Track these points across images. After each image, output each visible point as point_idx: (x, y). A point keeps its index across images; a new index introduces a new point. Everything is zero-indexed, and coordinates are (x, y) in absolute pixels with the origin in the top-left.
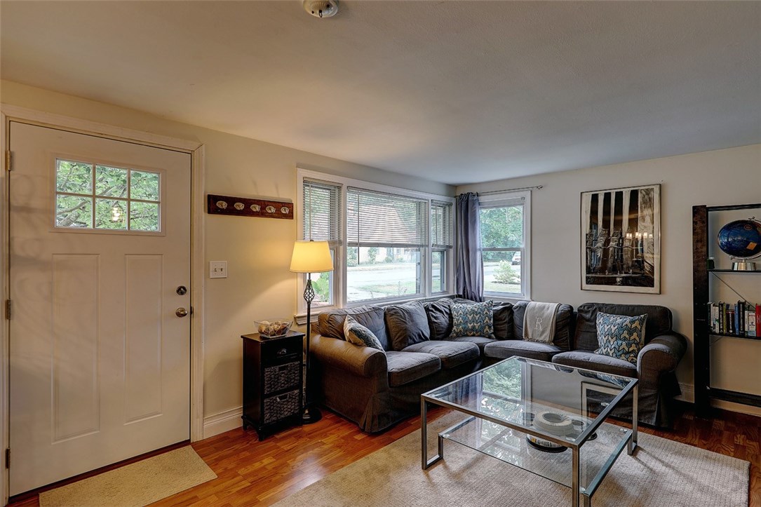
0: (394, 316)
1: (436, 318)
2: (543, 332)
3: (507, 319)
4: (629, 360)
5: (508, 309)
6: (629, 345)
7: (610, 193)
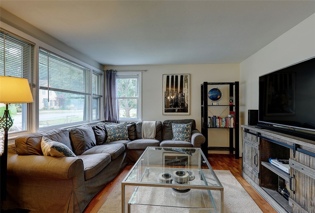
0: (76, 134)
1: (98, 133)
2: (151, 134)
3: (134, 130)
4: (188, 141)
5: (134, 125)
6: (187, 135)
7: (173, 76)
